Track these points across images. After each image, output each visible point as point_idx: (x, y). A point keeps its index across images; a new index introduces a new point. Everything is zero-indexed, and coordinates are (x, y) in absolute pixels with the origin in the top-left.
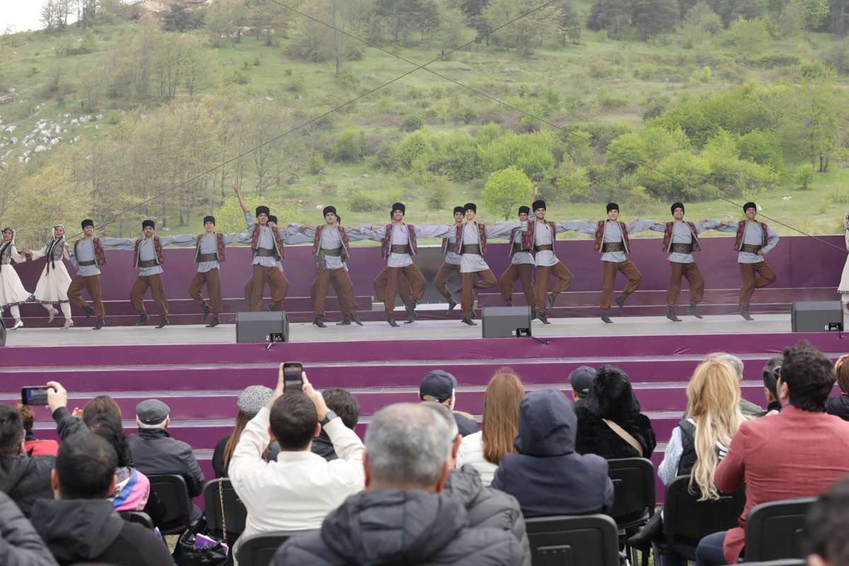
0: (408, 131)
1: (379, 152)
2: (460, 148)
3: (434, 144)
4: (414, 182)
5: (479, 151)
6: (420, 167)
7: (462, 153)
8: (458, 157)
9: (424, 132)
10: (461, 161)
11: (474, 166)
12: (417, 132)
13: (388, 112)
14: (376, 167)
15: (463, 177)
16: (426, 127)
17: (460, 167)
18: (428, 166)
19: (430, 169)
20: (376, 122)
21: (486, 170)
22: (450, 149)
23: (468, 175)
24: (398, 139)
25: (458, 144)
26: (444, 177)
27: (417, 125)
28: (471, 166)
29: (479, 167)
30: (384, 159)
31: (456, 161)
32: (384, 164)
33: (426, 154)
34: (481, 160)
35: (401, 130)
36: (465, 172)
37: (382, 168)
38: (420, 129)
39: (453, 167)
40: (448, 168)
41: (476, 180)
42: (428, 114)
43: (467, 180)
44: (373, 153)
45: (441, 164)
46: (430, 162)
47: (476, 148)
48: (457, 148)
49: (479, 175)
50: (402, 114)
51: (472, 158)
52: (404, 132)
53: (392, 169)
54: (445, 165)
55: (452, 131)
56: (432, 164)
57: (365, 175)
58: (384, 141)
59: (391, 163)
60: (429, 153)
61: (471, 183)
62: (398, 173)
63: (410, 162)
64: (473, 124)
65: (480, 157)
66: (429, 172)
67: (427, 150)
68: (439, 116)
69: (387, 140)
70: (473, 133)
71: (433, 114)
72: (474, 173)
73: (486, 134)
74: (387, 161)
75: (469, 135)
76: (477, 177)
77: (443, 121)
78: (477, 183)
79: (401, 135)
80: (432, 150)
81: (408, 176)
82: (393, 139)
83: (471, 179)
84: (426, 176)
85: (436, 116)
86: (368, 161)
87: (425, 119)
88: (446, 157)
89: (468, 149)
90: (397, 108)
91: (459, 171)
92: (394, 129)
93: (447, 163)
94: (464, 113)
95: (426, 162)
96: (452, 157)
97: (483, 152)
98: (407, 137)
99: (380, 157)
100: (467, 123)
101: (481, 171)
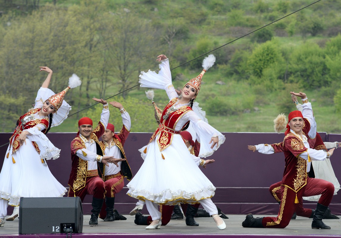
0: (259, 42)
1: (232, 61)
2: (309, 58)
3: (284, 54)
4: (265, 89)
5: (327, 61)
6: (271, 76)
7: (311, 63)
8: (307, 66)
9: (275, 43)
10: (310, 70)
11: (322, 75)
12: (268, 43)
13: (239, 24)
14: (230, 74)
15: (311, 85)
16: (275, 38)
17: (308, 76)
18: (279, 75)
19: (280, 78)
20: (228, 33)
21: (334, 79)
22: (299, 59)
23: (316, 84)
24: (250, 49)
25: (307, 54)
26: (295, 85)
27: (267, 36)
28: (319, 75)
29: (327, 76)
30: (236, 68)
31: (305, 70)
32: (237, 72)
33: (276, 63)
34: (329, 70)
35: (252, 41)
36: (314, 81)
37: (235, 76)
38: (270, 40)
39: (302, 76)
40: (298, 76)
41: (323, 89)
42: (276, 26)
43: (315, 89)
44: (226, 62)
45: (291, 73)
46: (281, 71)
47: (324, 57)
48: (306, 58)
49: (326, 83)
50: (252, 26)
51: (320, 68)
52: (255, 43)
53: (244, 77)
54: (294, 74)
55: (301, 42)
56: (282, 72)
57: (219, 82)
58: (237, 51)
59: (243, 72)
60: (280, 62)
61: (319, 91)
62: (249, 81)
63: (261, 71)
64: (319, 36)
65: (328, 66)
66: (279, 81)
67: (277, 60)
68: (288, 29)
69: (239, 50)
70: (322, 45)
71: (281, 27)
72: (322, 82)
73: (334, 45)
74: (240, 70)
75: (317, 47)
76: (325, 86)
77: (291, 33)
78: (326, 91)
79: (252, 45)
80: (283, 60)
81: (260, 84)
82: (245, 49)
83: (320, 87)
84: (277, 84)
85: (284, 28)
86: (221, 69)
87: (275, 31)
88: (295, 66)
89: (316, 59)
90: (248, 20)
91: (307, 79)
92: (245, 40)
93: (296, 72)
94: (312, 26)
95: (277, 71)
96: (301, 66)
97: (331, 62)
98: (259, 48)
99: (233, 65)
100: (314, 35)
101: (329, 80)
